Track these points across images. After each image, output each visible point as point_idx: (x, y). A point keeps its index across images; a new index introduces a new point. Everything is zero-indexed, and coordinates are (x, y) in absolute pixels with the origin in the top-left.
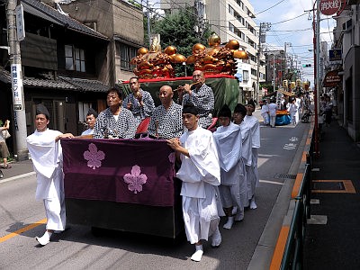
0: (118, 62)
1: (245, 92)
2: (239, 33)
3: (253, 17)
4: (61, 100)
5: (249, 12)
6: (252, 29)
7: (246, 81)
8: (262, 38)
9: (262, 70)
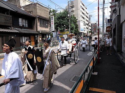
0: (38, 24)
1: (84, 34)
2: (84, 18)
3: (88, 14)
4: (13, 36)
5: (87, 13)
6: (87, 17)
7: (85, 31)
8: (89, 19)
9: (90, 28)
